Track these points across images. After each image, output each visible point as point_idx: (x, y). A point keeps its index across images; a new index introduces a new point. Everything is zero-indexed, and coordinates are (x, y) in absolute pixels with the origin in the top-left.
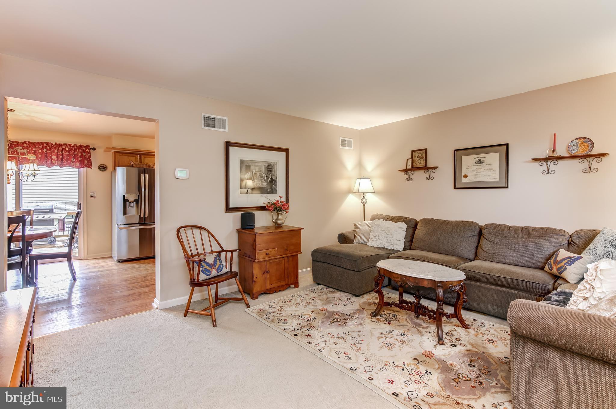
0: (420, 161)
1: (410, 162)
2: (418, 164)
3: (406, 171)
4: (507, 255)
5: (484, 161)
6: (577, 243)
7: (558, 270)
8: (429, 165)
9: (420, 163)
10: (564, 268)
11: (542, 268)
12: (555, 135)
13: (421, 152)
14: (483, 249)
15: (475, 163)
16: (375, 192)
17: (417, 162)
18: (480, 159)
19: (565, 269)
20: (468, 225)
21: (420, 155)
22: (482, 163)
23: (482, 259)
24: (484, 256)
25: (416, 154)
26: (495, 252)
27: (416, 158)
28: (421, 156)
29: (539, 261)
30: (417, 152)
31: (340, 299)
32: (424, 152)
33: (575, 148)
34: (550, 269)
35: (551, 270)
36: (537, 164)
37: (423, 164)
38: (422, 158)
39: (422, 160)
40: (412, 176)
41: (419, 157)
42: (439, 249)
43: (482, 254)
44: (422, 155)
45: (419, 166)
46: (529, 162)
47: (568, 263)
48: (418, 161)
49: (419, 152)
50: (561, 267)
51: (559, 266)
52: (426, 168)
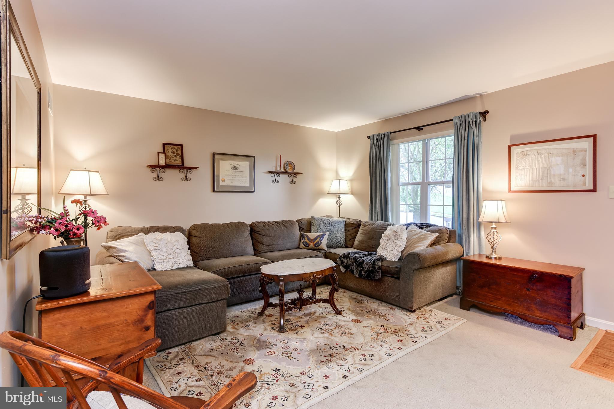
0: (174, 158)
1: (162, 156)
2: (173, 161)
3: (152, 167)
4: (281, 244)
5: (238, 167)
6: (303, 228)
7: (315, 245)
8: (186, 164)
9: (175, 160)
11: (298, 248)
12: (280, 156)
13: (176, 147)
14: (263, 243)
15: (231, 168)
16: (108, 195)
17: (171, 158)
18: (235, 165)
19: (321, 243)
20: (238, 226)
21: (174, 150)
22: (236, 169)
23: (264, 252)
24: (265, 249)
25: (169, 149)
26: (273, 243)
27: (169, 154)
28: (176, 153)
29: (296, 244)
30: (171, 147)
32: (179, 148)
33: (287, 167)
34: (306, 246)
36: (269, 175)
37: (179, 162)
38: (178, 154)
39: (178, 157)
40: (161, 175)
41: (174, 153)
43: (263, 247)
44: (177, 151)
45: (173, 163)
46: (265, 173)
47: (320, 239)
48: (173, 157)
49: (172, 146)
50: (318, 242)
51: (315, 242)
52: (181, 167)
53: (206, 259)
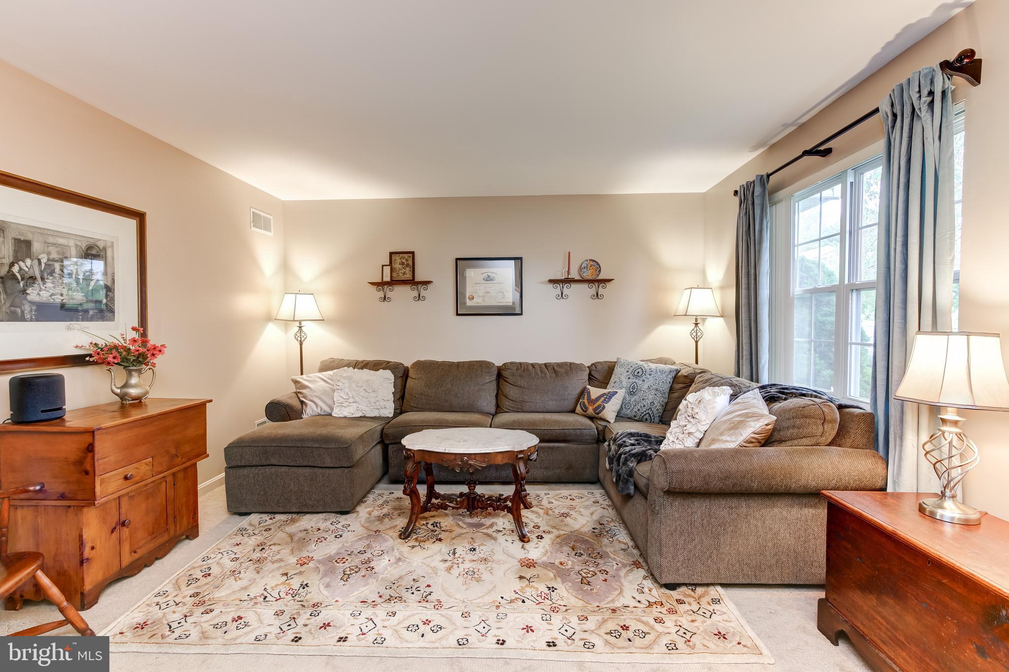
0: (403, 271)
1: (387, 270)
2: (401, 275)
3: (381, 285)
4: (538, 401)
5: (494, 277)
7: (595, 410)
8: (419, 277)
9: (404, 273)
10: (602, 406)
11: (573, 411)
12: (569, 252)
13: (406, 256)
14: (508, 397)
15: (484, 279)
16: (323, 320)
17: (399, 271)
18: (489, 274)
19: (604, 407)
20: (482, 366)
21: (404, 261)
22: (492, 280)
23: (508, 411)
24: (511, 407)
25: (397, 259)
26: (524, 399)
27: (397, 266)
28: (406, 263)
29: (569, 404)
30: (399, 256)
31: (319, 529)
32: (410, 257)
33: (585, 270)
34: (583, 411)
35: (586, 412)
36: (551, 285)
37: (408, 276)
38: (408, 265)
39: (408, 269)
40: (390, 294)
41: (403, 264)
42: (451, 405)
43: (507, 403)
44: (407, 260)
45: (402, 277)
46: (543, 283)
47: (605, 400)
48: (402, 270)
49: (401, 255)
50: (599, 406)
51: (596, 405)
52: (412, 282)
53: (416, 409)
